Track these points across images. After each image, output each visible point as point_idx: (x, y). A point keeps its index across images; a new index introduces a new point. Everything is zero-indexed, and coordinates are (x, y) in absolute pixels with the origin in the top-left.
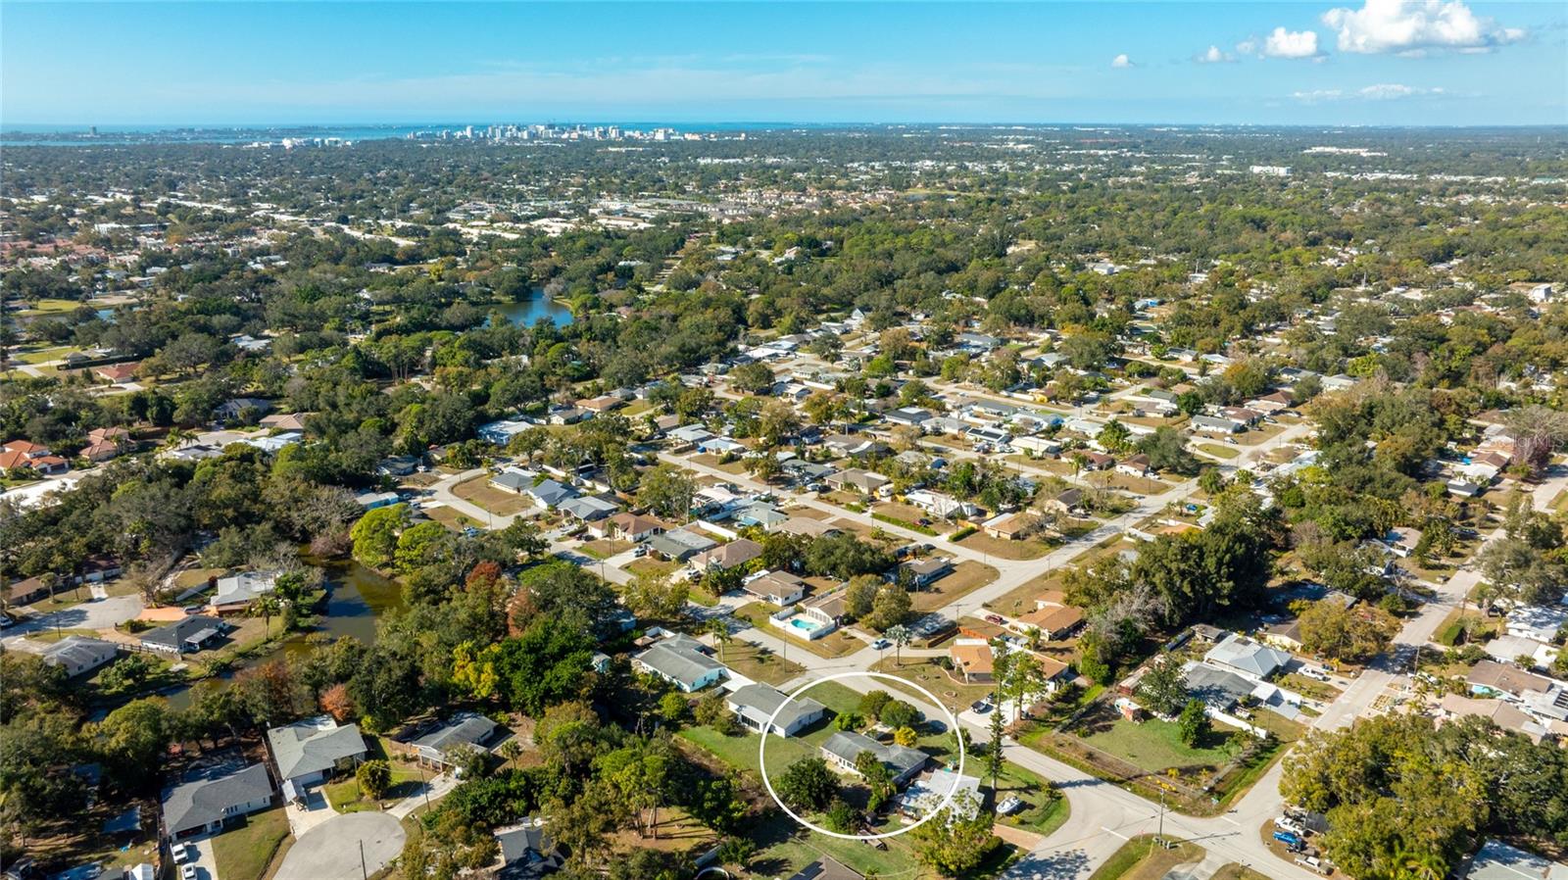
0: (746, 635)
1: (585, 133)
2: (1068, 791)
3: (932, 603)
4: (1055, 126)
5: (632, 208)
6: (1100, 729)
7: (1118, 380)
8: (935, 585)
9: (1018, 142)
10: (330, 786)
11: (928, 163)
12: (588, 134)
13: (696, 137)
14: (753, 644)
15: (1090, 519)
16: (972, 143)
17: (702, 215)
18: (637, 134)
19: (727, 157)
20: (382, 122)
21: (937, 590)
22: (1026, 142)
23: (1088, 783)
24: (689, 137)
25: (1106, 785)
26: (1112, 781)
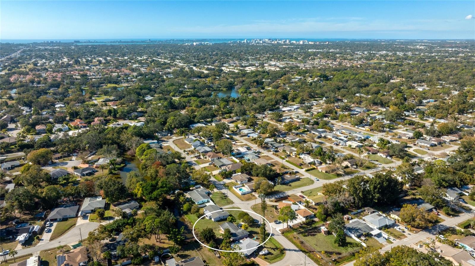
0: (224, 191)
1: (279, 42)
2: (287, 252)
3: (286, 189)
4: (439, 40)
5: (278, 64)
6: (311, 235)
7: (399, 126)
8: (290, 184)
9: (421, 46)
10: (92, 214)
11: (384, 52)
12: (280, 42)
13: (312, 43)
14: (224, 194)
15: (357, 169)
16: (404, 46)
17: (297, 67)
18: (294, 42)
19: (318, 49)
20: (224, 38)
21: (290, 185)
22: (423, 46)
23: (295, 250)
24: (310, 43)
25: (301, 252)
26: (304, 252)
